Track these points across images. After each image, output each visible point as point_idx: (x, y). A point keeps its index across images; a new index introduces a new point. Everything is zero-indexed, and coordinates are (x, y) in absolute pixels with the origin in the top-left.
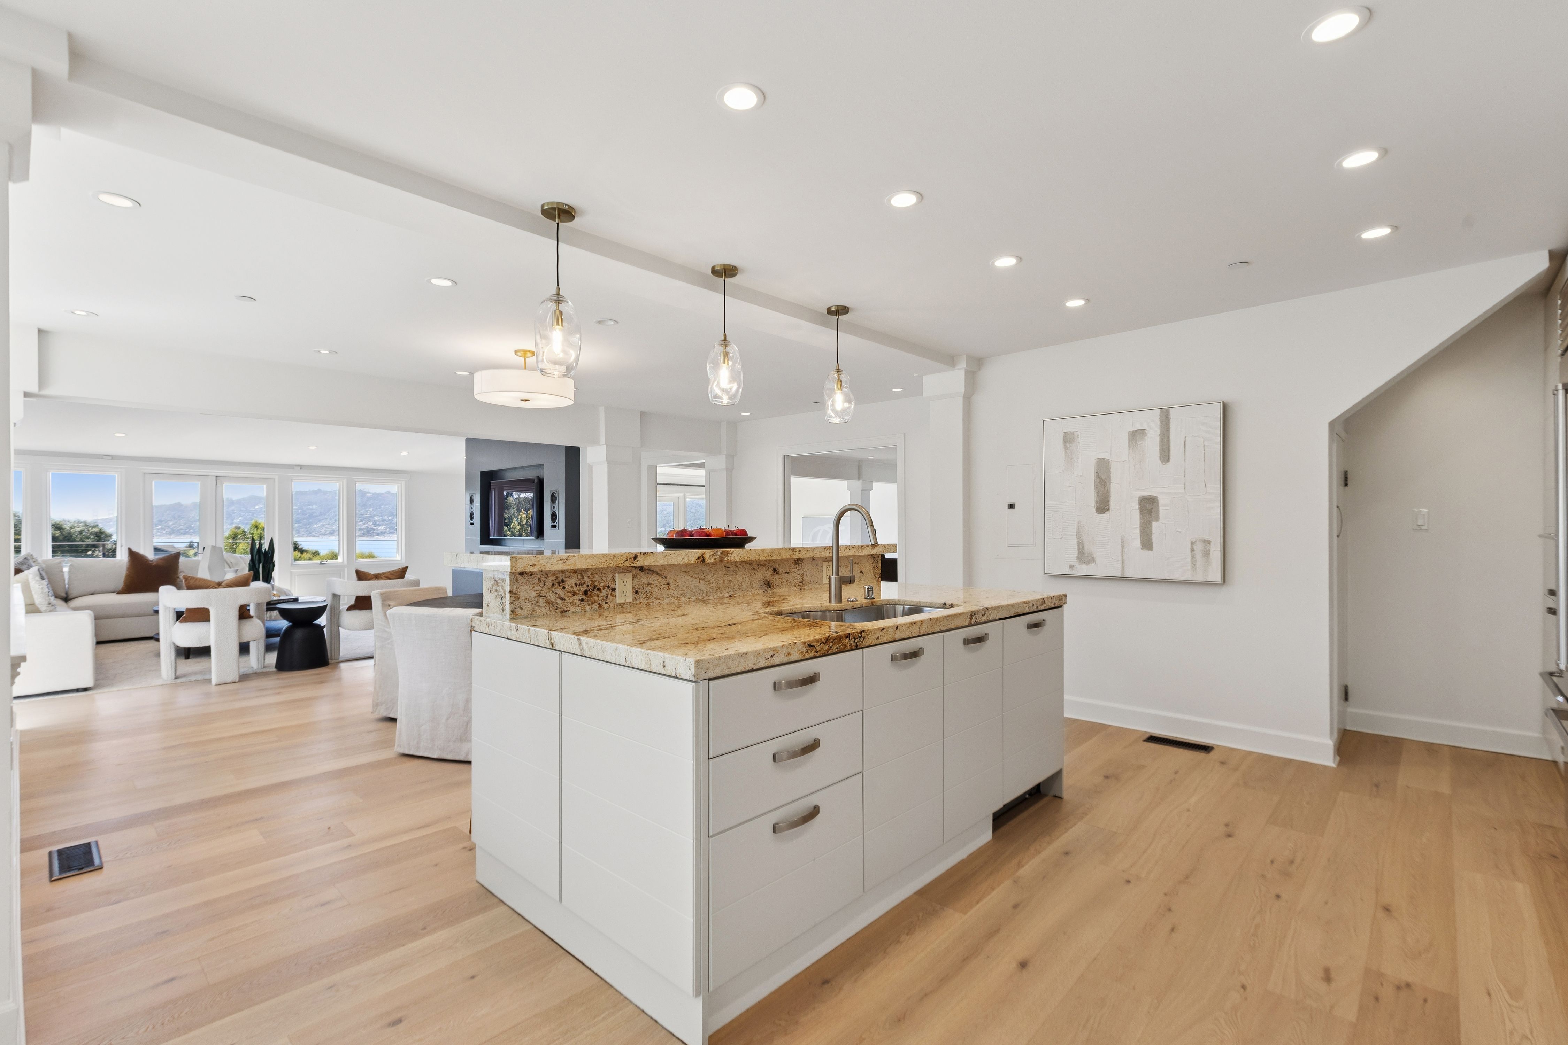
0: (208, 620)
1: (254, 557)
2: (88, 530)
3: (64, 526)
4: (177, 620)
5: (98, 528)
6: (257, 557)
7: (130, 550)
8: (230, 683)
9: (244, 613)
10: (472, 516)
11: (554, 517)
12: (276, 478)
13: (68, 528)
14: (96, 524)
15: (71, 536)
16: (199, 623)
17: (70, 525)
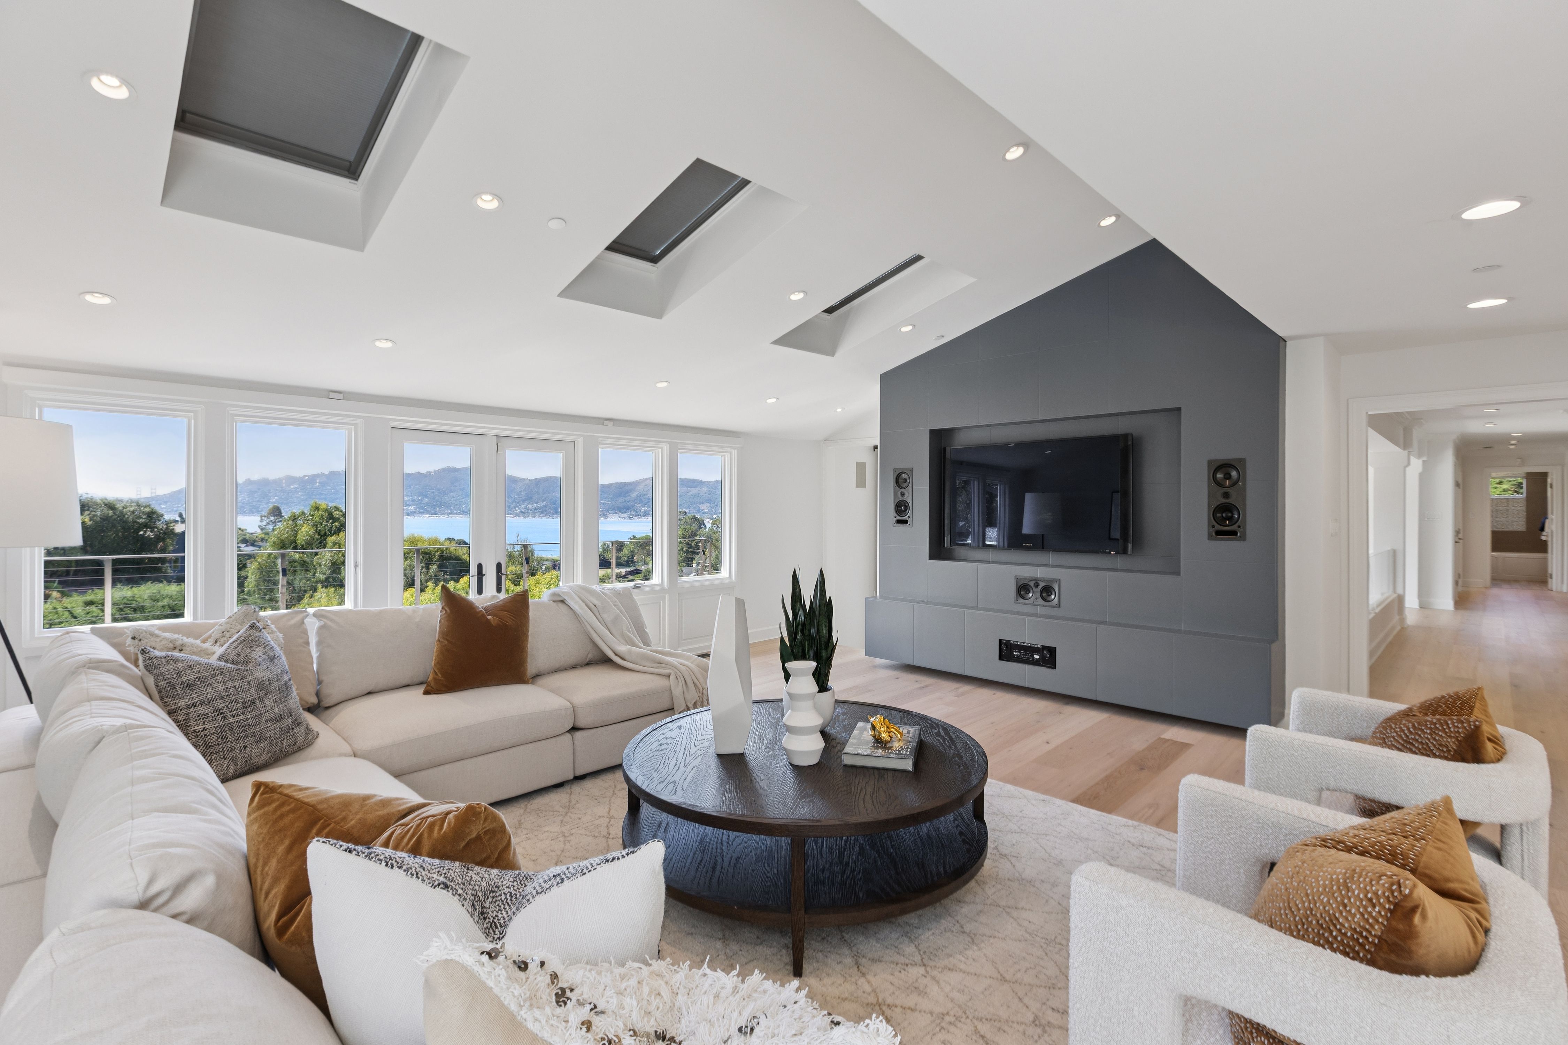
5: (150, 508)
10: (900, 508)
12: (580, 441)
13: (121, 508)
14: (148, 504)
15: (124, 516)
17: (122, 505)
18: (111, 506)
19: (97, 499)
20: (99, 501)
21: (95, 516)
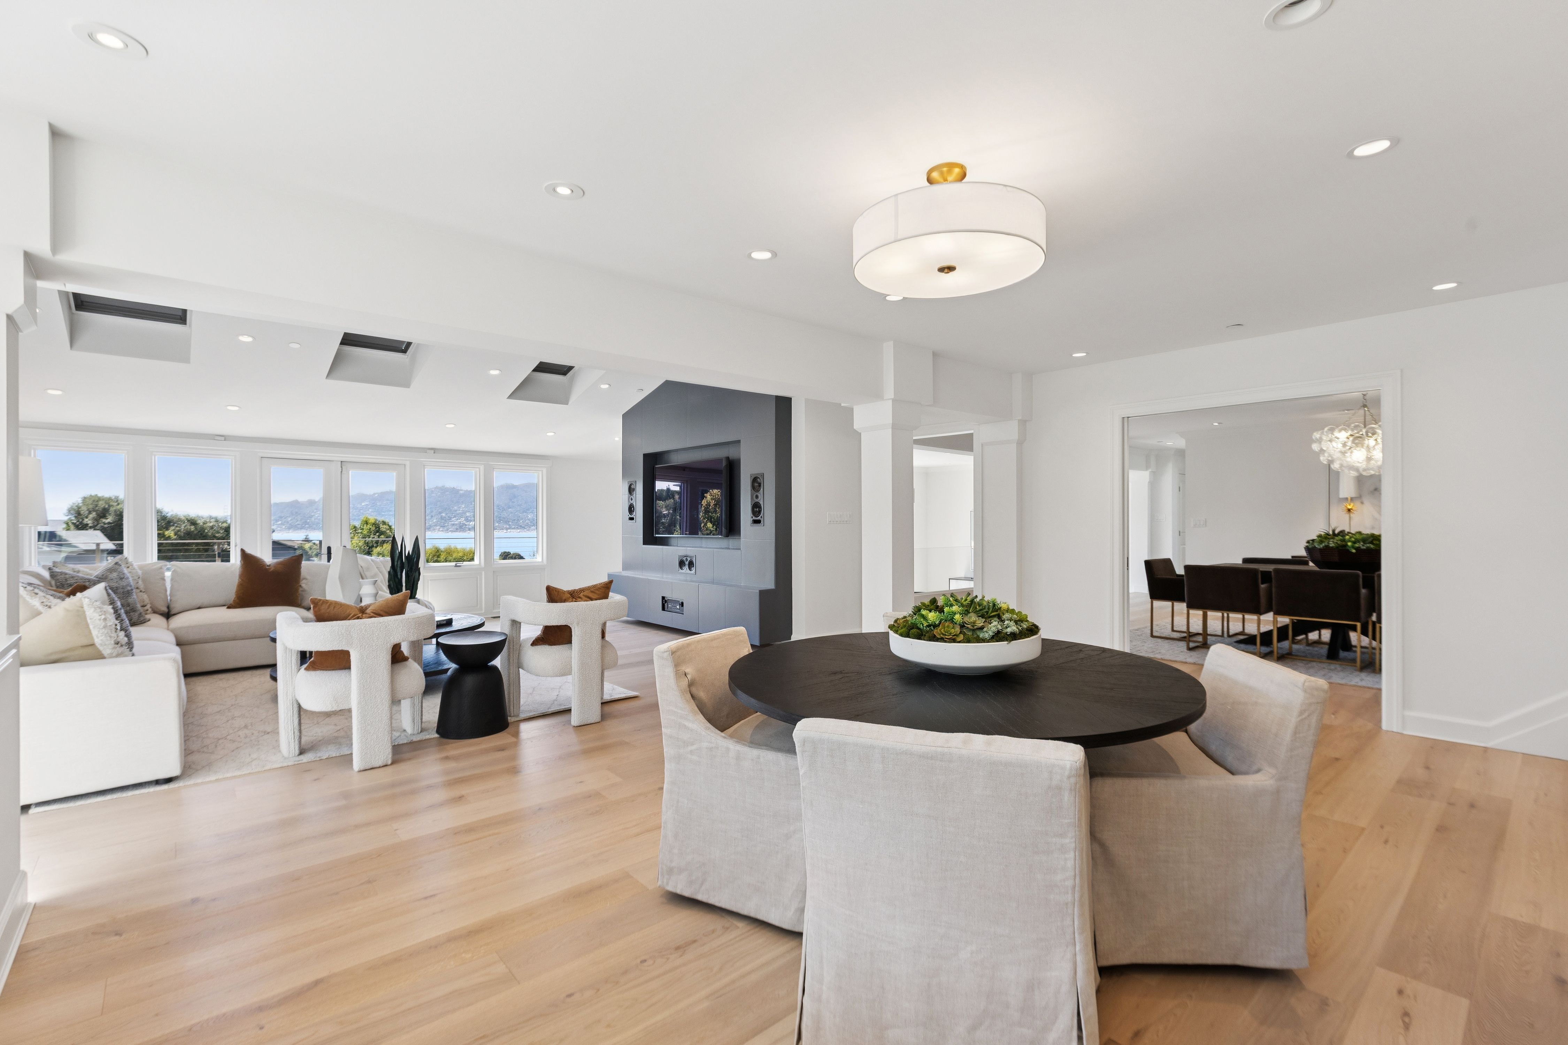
0: (349, 668)
1: (396, 563)
2: (219, 526)
3: (199, 522)
4: (302, 663)
5: (227, 523)
6: (399, 563)
7: (243, 551)
8: (380, 767)
9: (397, 657)
10: (631, 509)
11: (757, 509)
12: (408, 464)
13: (201, 524)
14: (225, 520)
15: (204, 531)
16: (333, 672)
17: (203, 520)
18: (193, 522)
19: (181, 515)
20: (183, 518)
21: (179, 531)
